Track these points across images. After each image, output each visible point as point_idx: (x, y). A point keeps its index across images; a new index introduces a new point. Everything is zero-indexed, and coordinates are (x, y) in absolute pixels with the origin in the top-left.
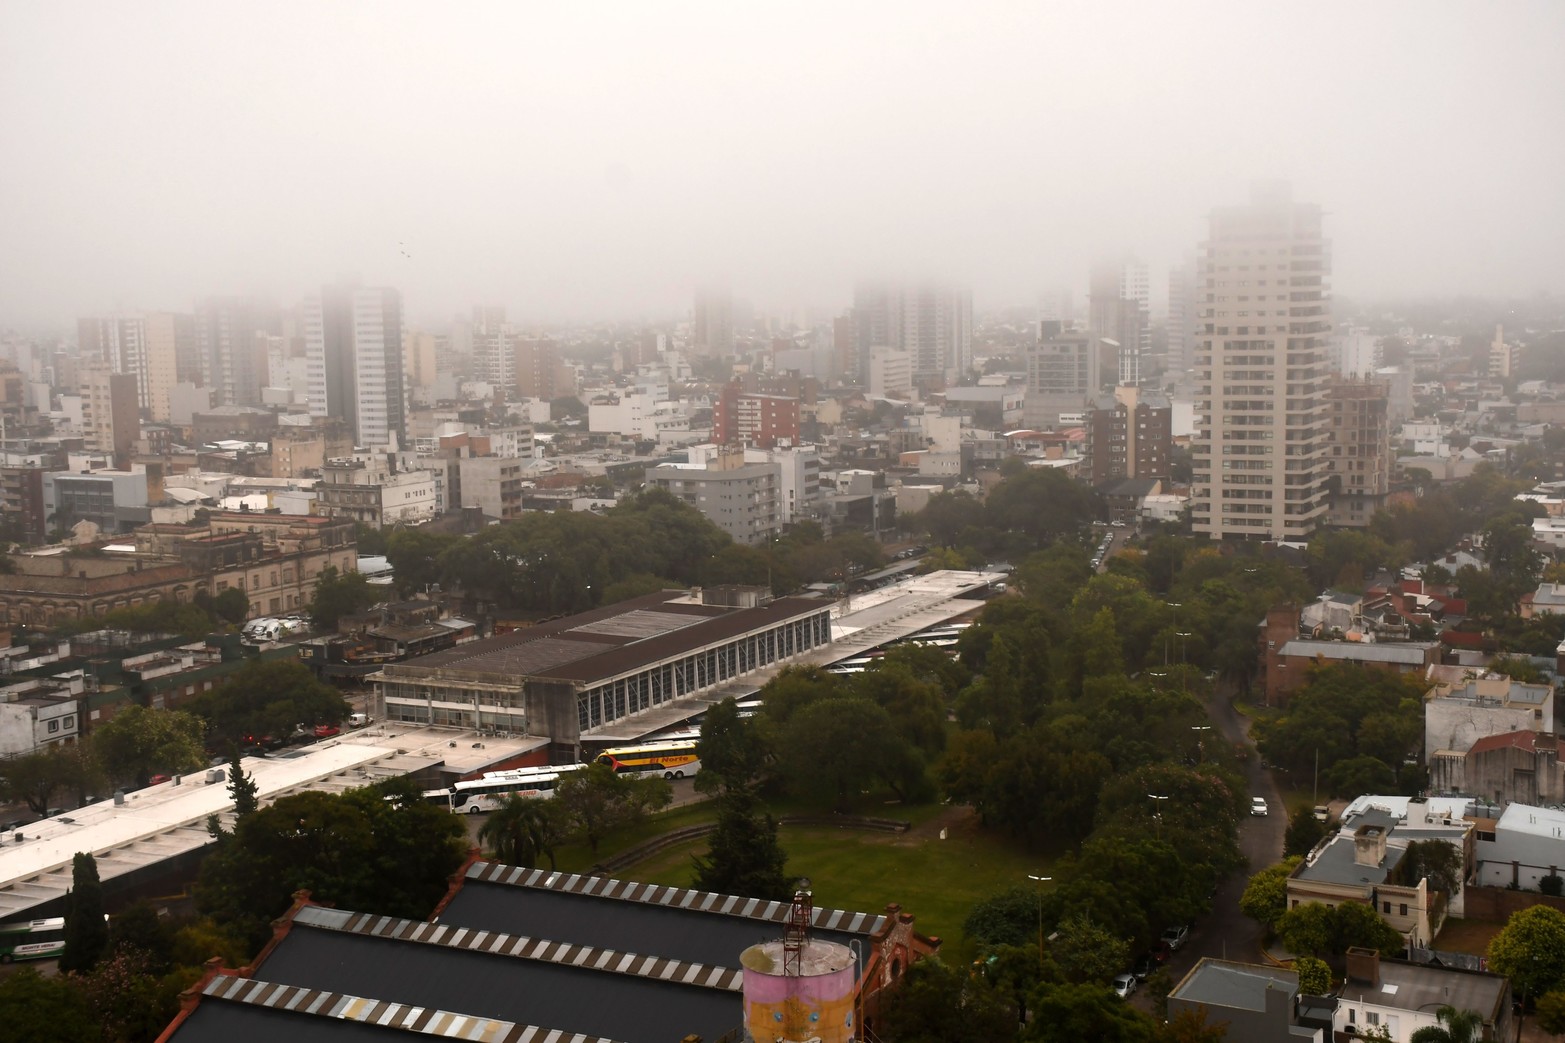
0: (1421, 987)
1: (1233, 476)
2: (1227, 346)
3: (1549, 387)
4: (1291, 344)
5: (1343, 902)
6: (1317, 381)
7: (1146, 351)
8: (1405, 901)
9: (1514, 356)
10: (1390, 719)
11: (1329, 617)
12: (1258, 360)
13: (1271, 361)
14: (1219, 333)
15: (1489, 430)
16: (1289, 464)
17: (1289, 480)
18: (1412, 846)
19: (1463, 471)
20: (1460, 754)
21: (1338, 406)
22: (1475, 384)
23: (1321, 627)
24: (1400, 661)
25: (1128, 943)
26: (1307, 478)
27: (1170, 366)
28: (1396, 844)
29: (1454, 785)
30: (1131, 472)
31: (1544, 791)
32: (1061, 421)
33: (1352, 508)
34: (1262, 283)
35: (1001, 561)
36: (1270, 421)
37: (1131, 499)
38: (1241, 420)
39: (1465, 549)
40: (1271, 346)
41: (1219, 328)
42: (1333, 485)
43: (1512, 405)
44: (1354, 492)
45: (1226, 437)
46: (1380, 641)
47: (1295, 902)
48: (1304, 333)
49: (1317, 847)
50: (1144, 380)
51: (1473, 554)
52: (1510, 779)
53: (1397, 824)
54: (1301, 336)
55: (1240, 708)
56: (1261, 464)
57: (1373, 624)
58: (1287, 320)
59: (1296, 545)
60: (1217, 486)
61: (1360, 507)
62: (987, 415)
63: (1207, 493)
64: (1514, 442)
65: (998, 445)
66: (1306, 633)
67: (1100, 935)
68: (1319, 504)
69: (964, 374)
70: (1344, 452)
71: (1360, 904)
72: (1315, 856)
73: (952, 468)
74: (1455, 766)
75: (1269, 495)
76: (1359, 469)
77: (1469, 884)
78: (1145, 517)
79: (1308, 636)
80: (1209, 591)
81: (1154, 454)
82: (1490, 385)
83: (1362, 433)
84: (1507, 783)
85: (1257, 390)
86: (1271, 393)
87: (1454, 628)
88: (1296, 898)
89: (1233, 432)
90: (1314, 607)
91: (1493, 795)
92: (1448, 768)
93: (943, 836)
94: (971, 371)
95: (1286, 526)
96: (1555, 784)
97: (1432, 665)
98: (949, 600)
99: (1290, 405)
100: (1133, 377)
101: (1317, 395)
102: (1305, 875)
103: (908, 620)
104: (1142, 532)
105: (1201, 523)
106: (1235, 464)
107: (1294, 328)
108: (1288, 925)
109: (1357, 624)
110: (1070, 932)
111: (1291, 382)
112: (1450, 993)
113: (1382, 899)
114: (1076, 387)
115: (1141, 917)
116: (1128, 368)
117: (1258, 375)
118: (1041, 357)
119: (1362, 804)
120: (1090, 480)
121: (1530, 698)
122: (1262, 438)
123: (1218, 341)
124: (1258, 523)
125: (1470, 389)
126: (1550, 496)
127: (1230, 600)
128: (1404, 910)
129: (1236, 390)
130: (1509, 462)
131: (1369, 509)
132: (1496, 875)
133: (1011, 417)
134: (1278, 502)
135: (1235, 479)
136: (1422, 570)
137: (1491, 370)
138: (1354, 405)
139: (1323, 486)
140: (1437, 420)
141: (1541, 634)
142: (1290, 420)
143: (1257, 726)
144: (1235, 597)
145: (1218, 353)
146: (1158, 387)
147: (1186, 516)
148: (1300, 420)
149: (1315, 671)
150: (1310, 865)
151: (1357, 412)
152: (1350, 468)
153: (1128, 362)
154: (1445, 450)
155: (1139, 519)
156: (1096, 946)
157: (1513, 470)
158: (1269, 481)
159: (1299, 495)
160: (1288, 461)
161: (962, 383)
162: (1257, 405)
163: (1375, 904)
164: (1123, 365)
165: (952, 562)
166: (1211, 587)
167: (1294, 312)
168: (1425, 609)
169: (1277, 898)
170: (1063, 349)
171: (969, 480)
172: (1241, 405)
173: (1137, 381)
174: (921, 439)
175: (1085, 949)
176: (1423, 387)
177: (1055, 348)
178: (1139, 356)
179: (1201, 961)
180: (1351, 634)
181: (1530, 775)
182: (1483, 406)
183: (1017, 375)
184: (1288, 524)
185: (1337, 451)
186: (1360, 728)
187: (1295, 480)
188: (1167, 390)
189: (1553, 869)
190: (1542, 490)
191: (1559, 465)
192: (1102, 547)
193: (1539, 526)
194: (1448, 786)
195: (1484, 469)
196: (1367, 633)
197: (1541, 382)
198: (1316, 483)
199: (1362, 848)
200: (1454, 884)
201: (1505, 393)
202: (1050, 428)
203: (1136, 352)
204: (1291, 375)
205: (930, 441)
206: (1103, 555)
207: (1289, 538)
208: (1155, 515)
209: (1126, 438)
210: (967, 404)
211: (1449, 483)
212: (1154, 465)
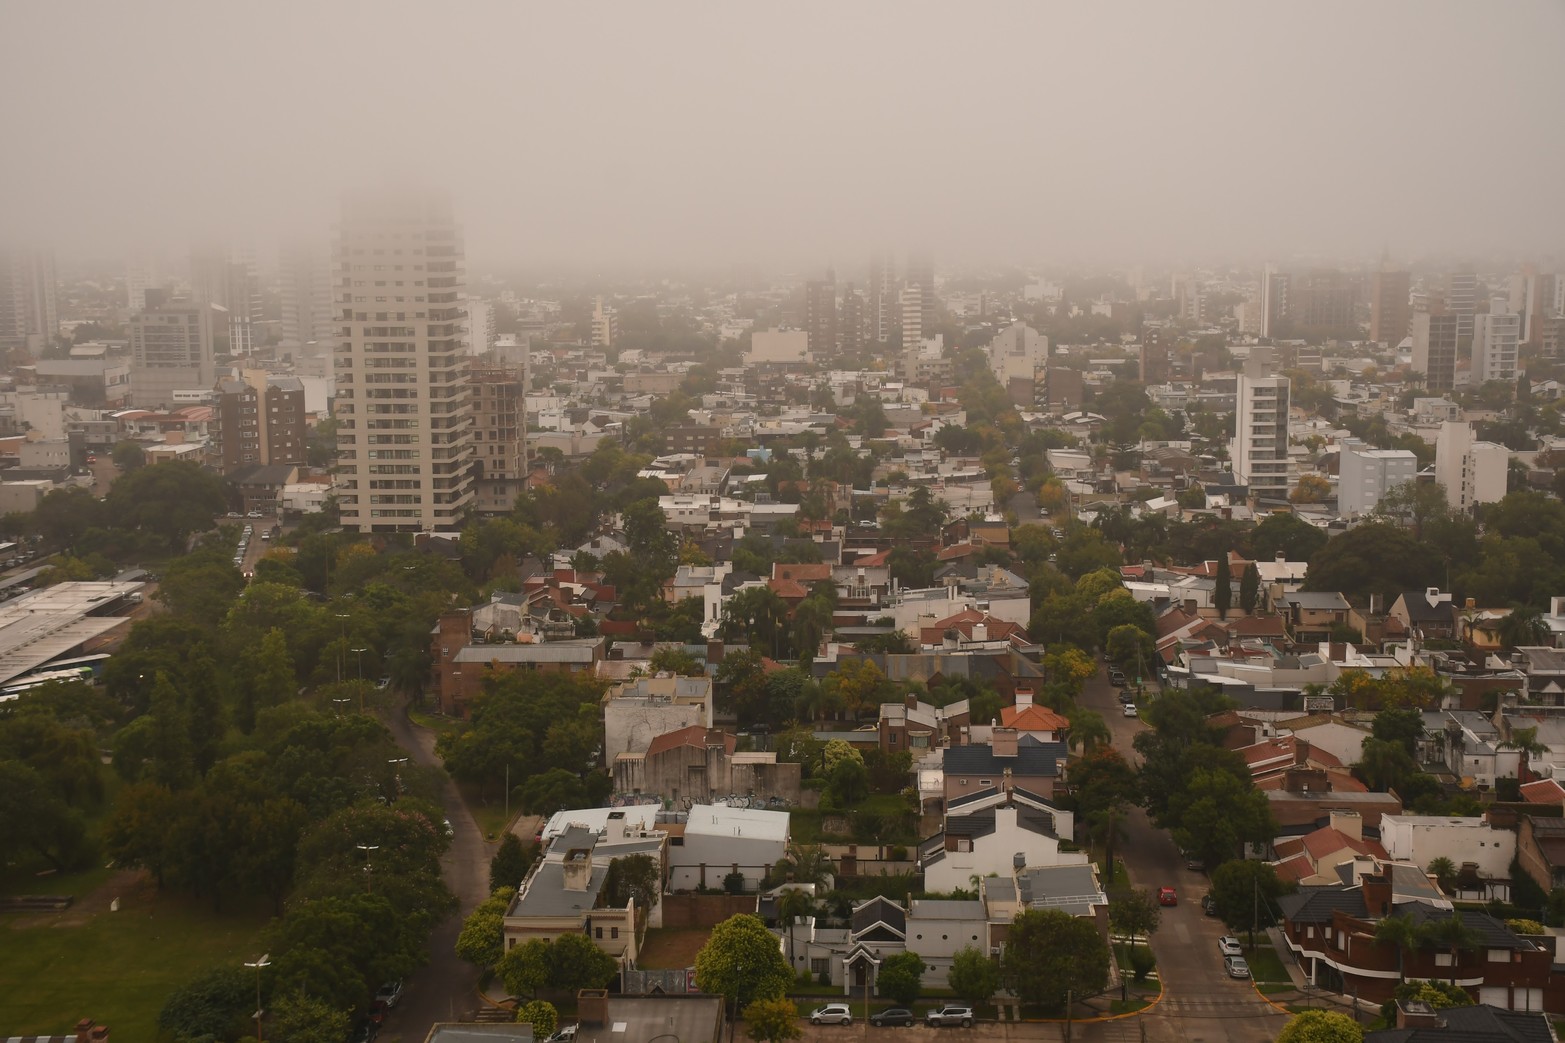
0: (648, 1020)
1: (380, 466)
2: (367, 332)
3: (646, 356)
4: (431, 331)
5: (560, 935)
6: (458, 367)
7: (257, 319)
8: (614, 924)
9: (613, 325)
10: (574, 726)
11: (498, 619)
12: (400, 347)
13: (412, 348)
14: (357, 319)
15: (603, 403)
16: (436, 453)
17: (436, 468)
18: (614, 864)
19: (588, 446)
20: (640, 756)
21: (476, 391)
22: (581, 353)
23: (491, 630)
24: (571, 661)
25: (348, 1013)
26: (454, 466)
27: (285, 335)
28: (599, 862)
29: (636, 787)
30: (264, 459)
31: (714, 785)
32: (175, 399)
33: (496, 493)
34: (399, 268)
35: (132, 564)
36: (415, 409)
37: (268, 488)
38: (385, 409)
39: (606, 533)
40: (412, 333)
41: (357, 314)
42: (477, 470)
43: (618, 375)
44: (497, 476)
45: (370, 426)
46: (549, 640)
47: (512, 941)
48: (444, 319)
49: (526, 877)
50: (257, 349)
51: (614, 537)
52: (685, 776)
53: (597, 841)
54: (441, 323)
55: (416, 719)
56: (407, 454)
57: (541, 622)
58: (425, 307)
59: (448, 536)
60: (364, 477)
61: (503, 492)
62: (87, 392)
63: (354, 484)
64: (628, 415)
65: (107, 428)
66: (479, 638)
67: (319, 1010)
68: (466, 491)
69: (51, 341)
70: (485, 437)
71: (576, 935)
72: (526, 886)
73: (60, 458)
74: (636, 768)
75: (417, 484)
76: (499, 453)
77: (666, 894)
78: (286, 509)
79: (480, 640)
80: (373, 595)
81: (288, 439)
82: (594, 354)
83: (501, 417)
84: (683, 781)
85: (400, 378)
86: (414, 380)
87: (607, 616)
88: (513, 936)
89: (377, 421)
90: (484, 610)
91: (670, 793)
92: (630, 772)
93: (114, 907)
94: (58, 337)
95: (435, 515)
96: (723, 778)
97: (599, 661)
98: (82, 619)
99: (434, 392)
100: (245, 346)
101: (459, 382)
102: (518, 911)
103: (34, 647)
104: (284, 525)
105: (349, 515)
106: (381, 454)
107: (434, 315)
108: (508, 967)
109: (526, 625)
110: (285, 1012)
111: (433, 369)
112: (674, 1022)
113: (595, 925)
114: (188, 361)
115: (360, 981)
116: (239, 336)
117: (400, 363)
118: (147, 329)
119: (561, 821)
120: (221, 469)
121: (694, 691)
122: (407, 427)
123: (358, 328)
124: (408, 513)
125: (577, 358)
126: (668, 471)
127: (396, 605)
128: (615, 933)
129: (379, 378)
130: (625, 435)
131: (512, 494)
132: (686, 880)
133: (115, 392)
134: (427, 492)
135: (382, 469)
136: (572, 558)
137: (594, 338)
138: (493, 390)
139: (469, 472)
140: (554, 392)
141: (687, 619)
142: (434, 408)
143: (441, 743)
144: (400, 600)
145: (358, 339)
146: (273, 357)
147: (331, 508)
148: (444, 408)
149: (489, 678)
150: (523, 898)
151: (496, 396)
152: (492, 453)
153: (239, 330)
154: (566, 424)
155: (280, 511)
156: (315, 1022)
157: (629, 443)
158: (417, 471)
159: (447, 484)
160: (434, 450)
161: (49, 354)
162: (401, 393)
163: (589, 932)
164: (233, 333)
165: (77, 572)
166: (374, 591)
167: (433, 298)
168: (581, 599)
169: (493, 938)
170: (171, 320)
171: (81, 471)
172: (385, 393)
173: (250, 350)
174: (14, 423)
175: (302, 1028)
176: (535, 357)
177: (161, 319)
178: (251, 323)
179: (433, 1028)
180: (521, 635)
181: (702, 771)
182: (593, 376)
183: (116, 344)
184: (438, 513)
185: (478, 435)
186: (546, 738)
187: (442, 469)
188: (284, 361)
189: (735, 866)
190: (659, 465)
191: (671, 438)
192: (242, 543)
193: (665, 503)
194: (631, 788)
195: (607, 445)
196: (536, 633)
197: (638, 351)
198: (462, 471)
199: (570, 874)
200: (652, 895)
201: (609, 362)
202: (163, 406)
203: (247, 320)
204: (432, 362)
205: (27, 426)
206: (245, 551)
207: (439, 528)
208: (296, 506)
209: (257, 422)
210: (62, 379)
211: (578, 460)
212: (289, 450)
